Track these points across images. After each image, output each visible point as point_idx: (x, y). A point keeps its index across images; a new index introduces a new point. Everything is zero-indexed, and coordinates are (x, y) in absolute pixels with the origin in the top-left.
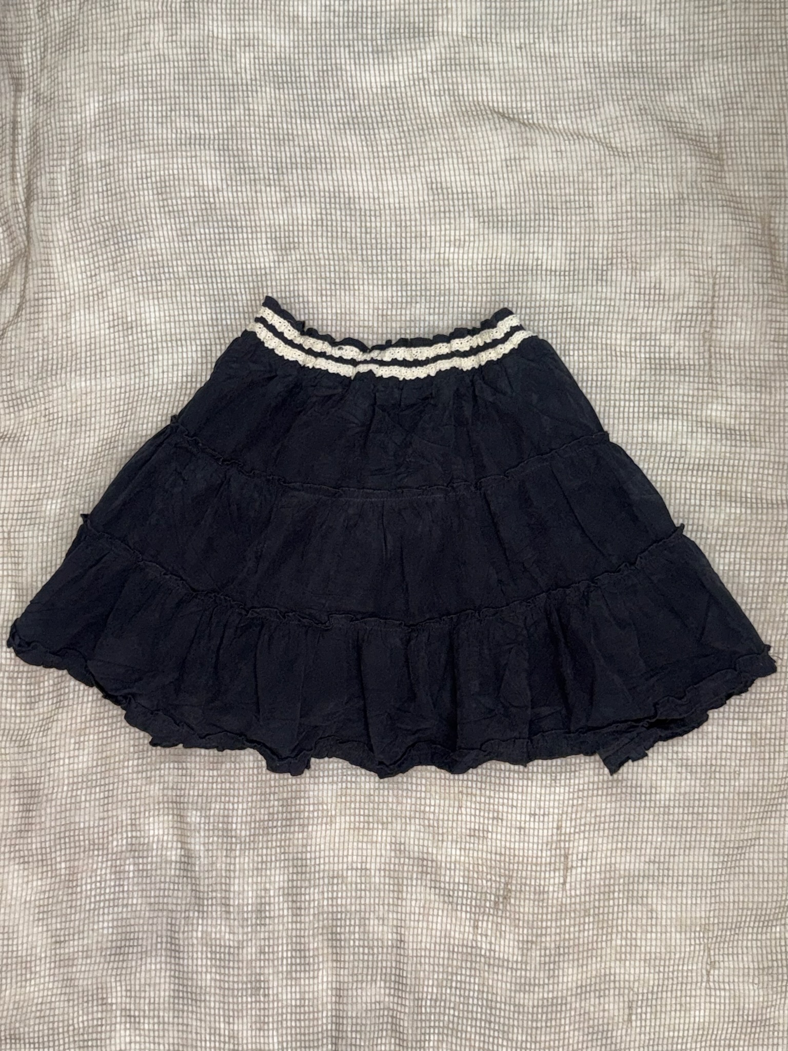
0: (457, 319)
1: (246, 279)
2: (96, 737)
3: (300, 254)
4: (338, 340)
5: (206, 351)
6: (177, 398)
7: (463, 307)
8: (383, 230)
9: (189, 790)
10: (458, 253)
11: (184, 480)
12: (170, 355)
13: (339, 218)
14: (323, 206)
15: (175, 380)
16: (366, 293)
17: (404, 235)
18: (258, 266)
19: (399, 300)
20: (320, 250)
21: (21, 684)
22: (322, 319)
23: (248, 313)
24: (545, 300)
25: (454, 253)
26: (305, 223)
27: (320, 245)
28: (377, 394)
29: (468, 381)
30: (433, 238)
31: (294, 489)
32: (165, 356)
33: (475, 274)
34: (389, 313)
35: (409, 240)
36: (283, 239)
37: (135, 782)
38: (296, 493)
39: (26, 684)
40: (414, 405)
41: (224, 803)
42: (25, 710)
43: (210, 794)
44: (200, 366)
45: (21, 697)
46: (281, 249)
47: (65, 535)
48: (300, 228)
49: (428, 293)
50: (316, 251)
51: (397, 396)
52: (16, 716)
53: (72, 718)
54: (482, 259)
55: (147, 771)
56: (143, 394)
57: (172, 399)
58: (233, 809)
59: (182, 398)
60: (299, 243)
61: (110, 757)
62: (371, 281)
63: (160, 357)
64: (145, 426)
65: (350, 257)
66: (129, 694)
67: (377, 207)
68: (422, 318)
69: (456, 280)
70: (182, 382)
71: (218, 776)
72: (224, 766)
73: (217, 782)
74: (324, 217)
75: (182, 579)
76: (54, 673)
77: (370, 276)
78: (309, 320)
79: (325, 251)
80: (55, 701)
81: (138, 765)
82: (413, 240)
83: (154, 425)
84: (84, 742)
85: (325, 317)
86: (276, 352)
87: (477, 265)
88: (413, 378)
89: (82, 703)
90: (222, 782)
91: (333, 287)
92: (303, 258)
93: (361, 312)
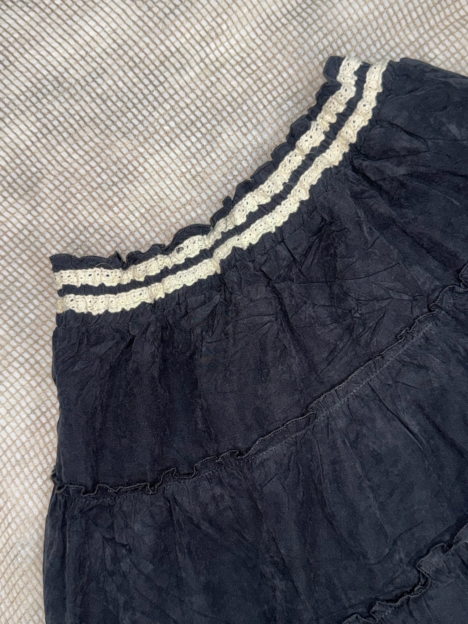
0: (280, 116)
1: (14, 256)
3: (51, 181)
4: (167, 243)
5: (32, 367)
7: (275, 98)
8: (120, 84)
10: (222, 44)
11: (124, 546)
13: (62, 110)
14: (33, 109)
16: (156, 167)
17: (147, 72)
18: (16, 231)
19: (199, 146)
20: (69, 160)
22: (132, 233)
23: (46, 289)
24: (360, 20)
25: (217, 48)
26: (29, 143)
27: (65, 155)
28: (264, 269)
29: (350, 172)
30: (182, 50)
31: (258, 452)
33: (259, 53)
34: (199, 169)
35: (157, 73)
36: (19, 181)
38: (264, 455)
40: (310, 247)
46: (26, 192)
48: (28, 153)
49: (225, 114)
50: (65, 165)
51: (285, 253)
54: (253, 29)
60: (39, 170)
62: (151, 151)
65: (107, 142)
67: (94, 65)
68: (240, 146)
69: (243, 74)
74: (45, 121)
77: (147, 146)
78: (118, 245)
79: (75, 156)
82: (162, 68)
85: (132, 228)
86: (112, 311)
87: (253, 40)
88: (286, 219)
91: (115, 189)
92: (57, 183)
93: (168, 192)
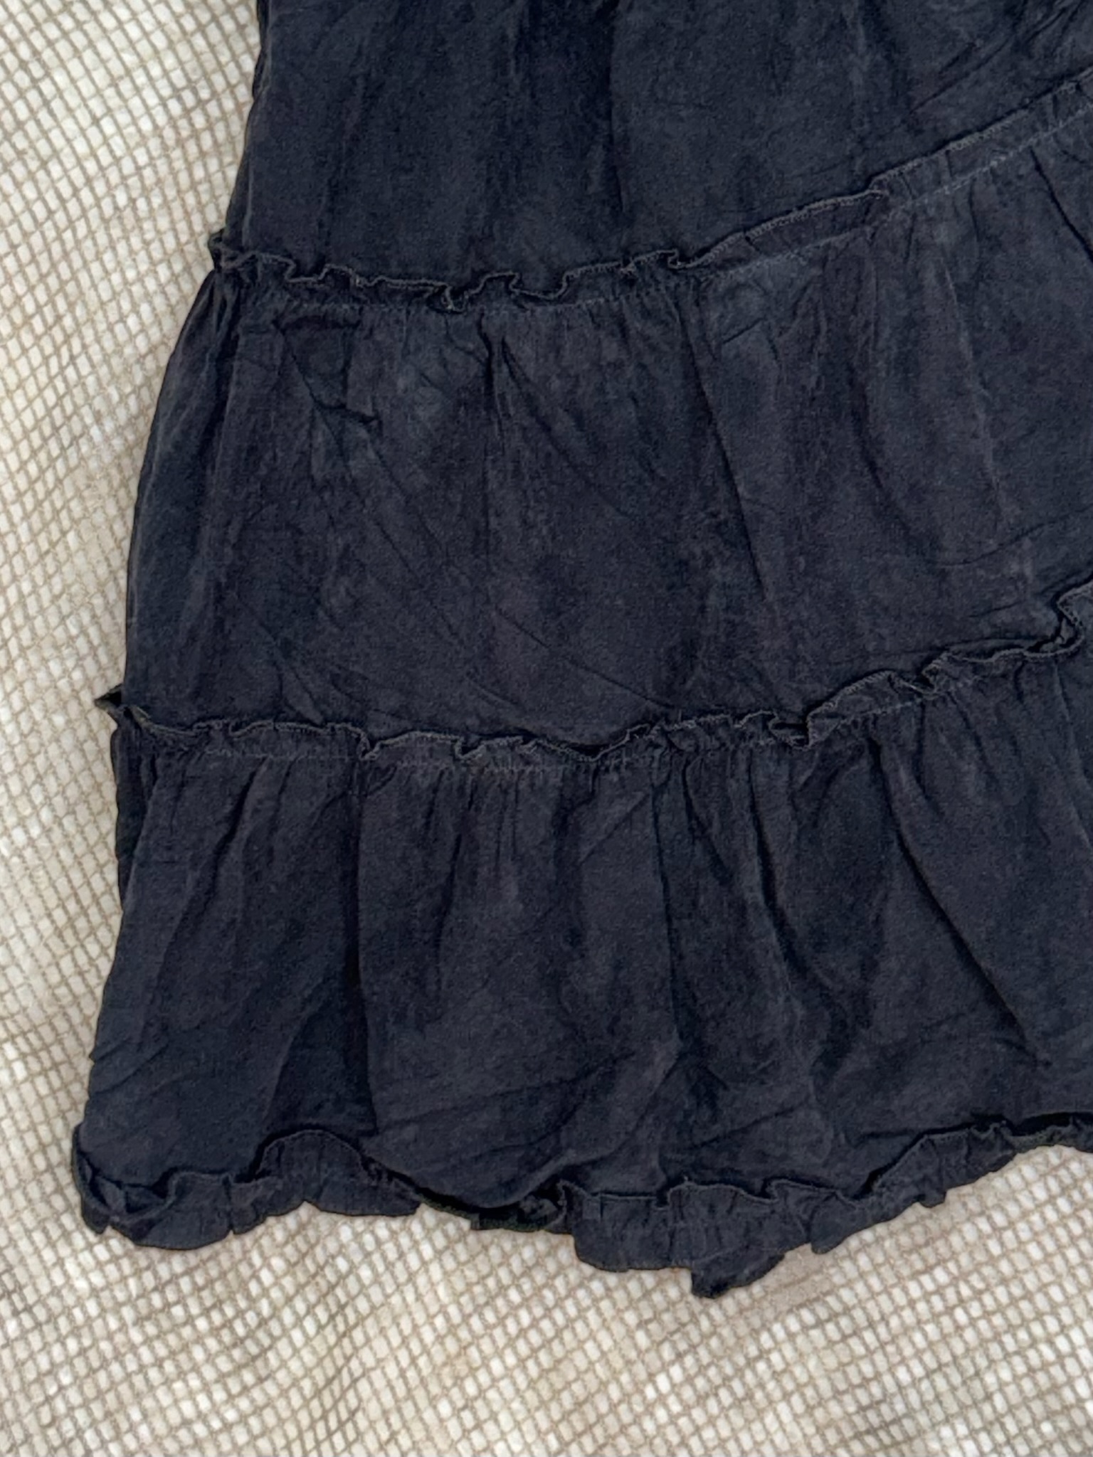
2: (511, 1360)
6: (184, 179)
9: (891, 1370)
11: (365, 420)
12: (88, 56)
15: (146, 125)
21: (190, 1320)
31: (727, 263)
32: (75, 68)
37: (708, 1434)
39: (206, 1312)
41: (1020, 1352)
42: (245, 1389)
43: (959, 1348)
44: (199, 42)
45: (210, 1359)
47: (72, 792)
52: (227, 1427)
53: (405, 1341)
55: (726, 1380)
56: (71, 224)
57: (171, 193)
58: (1060, 1357)
59: (199, 173)
61: (589, 1398)
63: (61, 78)
64: (132, 321)
66: (554, 1179)
70: (172, 121)
71: (954, 1281)
72: (955, 1240)
73: (962, 1302)
75: (528, 736)
76: (276, 1229)
80: (323, 1316)
81: (689, 1380)
83: (159, 301)
84: (481, 1393)
89: (411, 1277)
90: (978, 1294)
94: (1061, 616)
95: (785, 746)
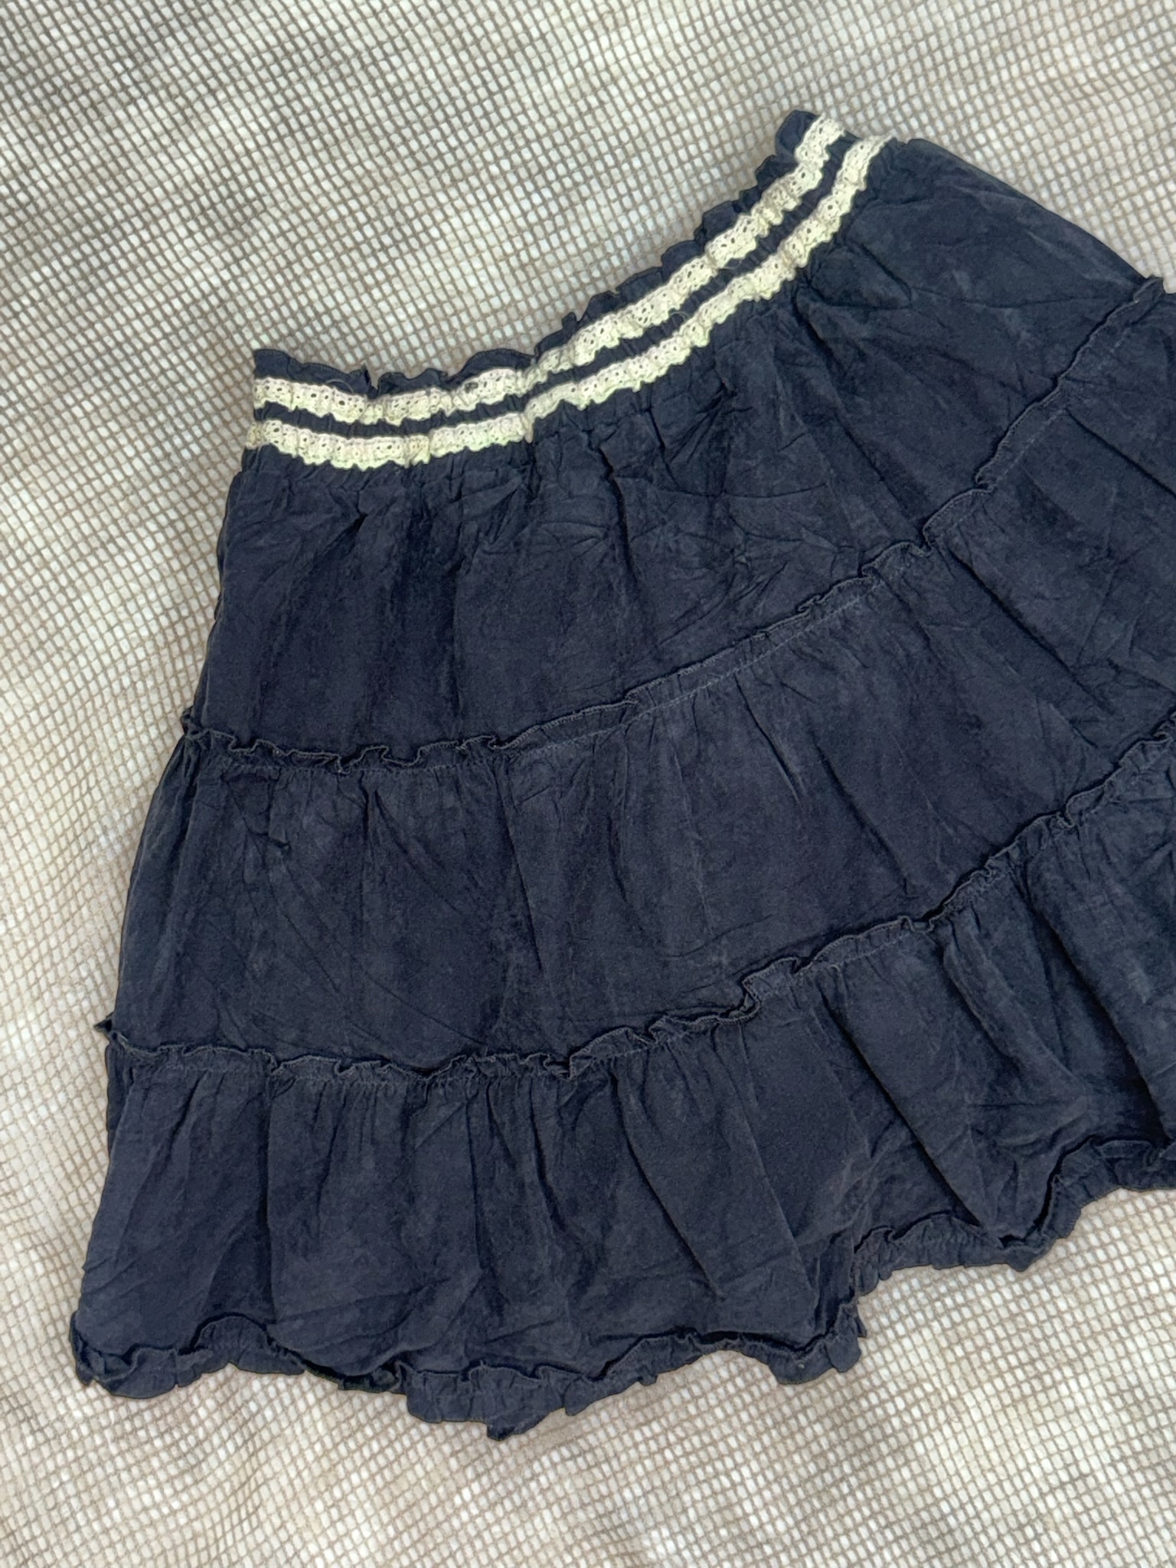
0: (693, 192)
1: (185, 336)
2: (365, 1474)
3: (276, 221)
4: (452, 372)
5: (178, 535)
6: (169, 668)
7: (691, 158)
8: (430, 74)
9: (620, 1491)
10: (622, 42)
11: (280, 845)
12: (107, 585)
13: (320, 98)
14: (271, 86)
15: (144, 633)
16: (462, 234)
17: (481, 63)
18: (197, 294)
19: (543, 213)
20: (315, 190)
21: (150, 1440)
22: (395, 342)
23: (227, 407)
24: (868, 51)
25: (611, 46)
26: (251, 145)
27: (308, 178)
28: (604, 448)
29: (785, 315)
30: (550, 37)
31: (529, 746)
32: (98, 593)
33: (683, 72)
34: (535, 253)
35: (497, 68)
36: (220, 207)
37: (496, 1529)
38: (537, 754)
39: (161, 1435)
40: (693, 430)
41: (707, 1481)
42: (186, 1488)
43: (667, 1477)
44: (182, 577)
45: (163, 1466)
46: (229, 231)
47: (80, 1082)
48: (246, 162)
49: (600, 167)
50: (306, 196)
51: (647, 429)
52: (173, 1513)
53: (293, 1460)
54: (681, 28)
55: (509, 1493)
56: (91, 698)
57: (160, 678)
58: (734, 1485)
59: (180, 665)
60: (259, 197)
61: (416, 1503)
62: (459, 203)
63: (87, 598)
64: (131, 765)
65: (387, 171)
66: (394, 1359)
67: (392, 30)
68: (613, 228)
69: (647, 104)
70: (162, 630)
71: (665, 1431)
72: (666, 1403)
73: (669, 1445)
74: (286, 111)
75: (384, 1061)
76: (209, 1382)
77: (453, 193)
78: (367, 356)
79: (326, 185)
80: (239, 1440)
81: (484, 1493)
82: (508, 63)
83: (150, 751)
84: (344, 1497)
85: (398, 333)
86: (336, 464)
87: (677, 47)
88: (663, 372)
89: (300, 1417)
90: (680, 1440)
91: (383, 258)
92: (285, 225)
93: (473, 282)
94: (745, 992)
95: (553, 1078)
